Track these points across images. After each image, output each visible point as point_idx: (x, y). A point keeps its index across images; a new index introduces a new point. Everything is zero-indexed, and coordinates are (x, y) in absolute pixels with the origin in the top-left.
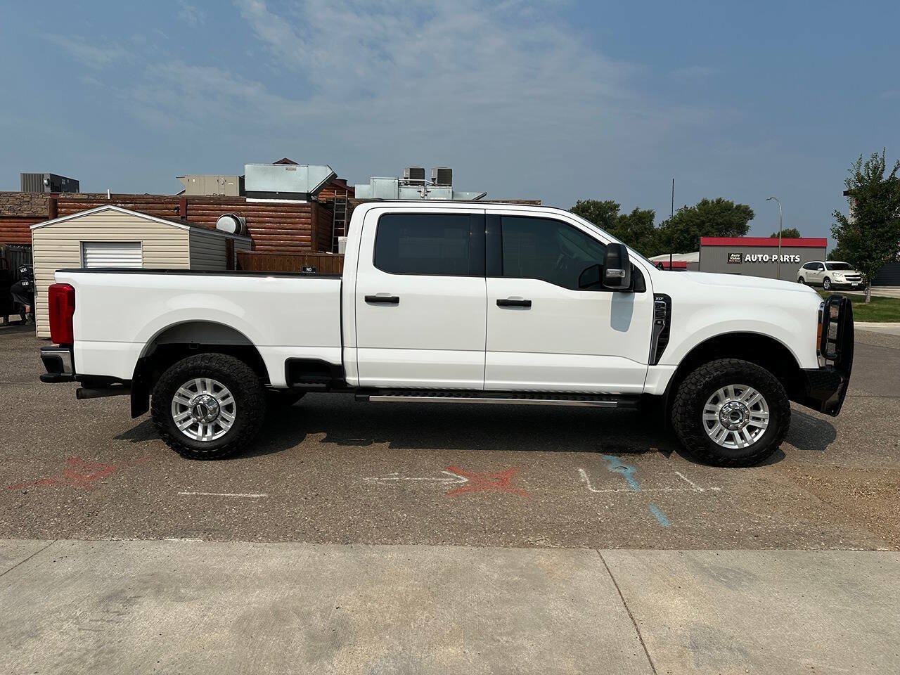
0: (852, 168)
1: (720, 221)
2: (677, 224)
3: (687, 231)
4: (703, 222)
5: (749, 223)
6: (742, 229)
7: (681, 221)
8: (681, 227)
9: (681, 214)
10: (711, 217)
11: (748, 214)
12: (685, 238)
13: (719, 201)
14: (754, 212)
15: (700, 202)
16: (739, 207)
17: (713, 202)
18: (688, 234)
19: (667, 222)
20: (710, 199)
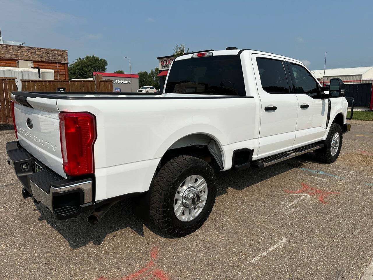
0: (175, 50)
1: (95, 65)
2: (77, 66)
3: (82, 69)
4: (88, 66)
5: (106, 67)
6: (104, 69)
7: (79, 64)
8: (79, 67)
9: (78, 61)
10: (91, 63)
11: (105, 63)
12: (82, 72)
13: (93, 57)
14: (108, 62)
15: (86, 57)
16: (101, 60)
17: (91, 57)
18: (83, 71)
19: (73, 64)
20: (89, 56)
